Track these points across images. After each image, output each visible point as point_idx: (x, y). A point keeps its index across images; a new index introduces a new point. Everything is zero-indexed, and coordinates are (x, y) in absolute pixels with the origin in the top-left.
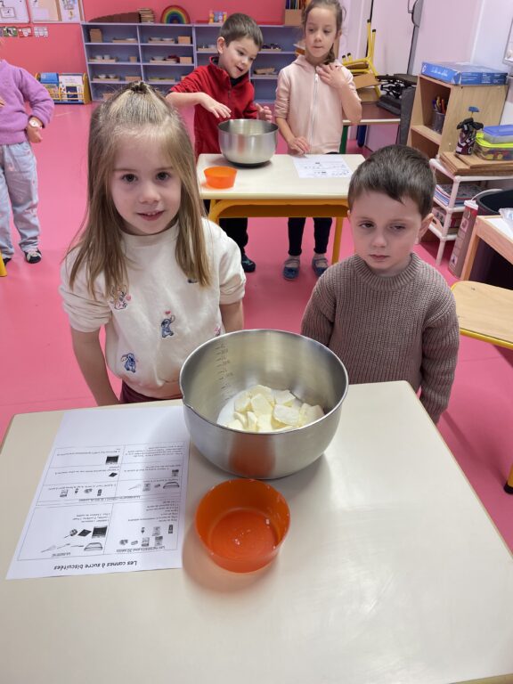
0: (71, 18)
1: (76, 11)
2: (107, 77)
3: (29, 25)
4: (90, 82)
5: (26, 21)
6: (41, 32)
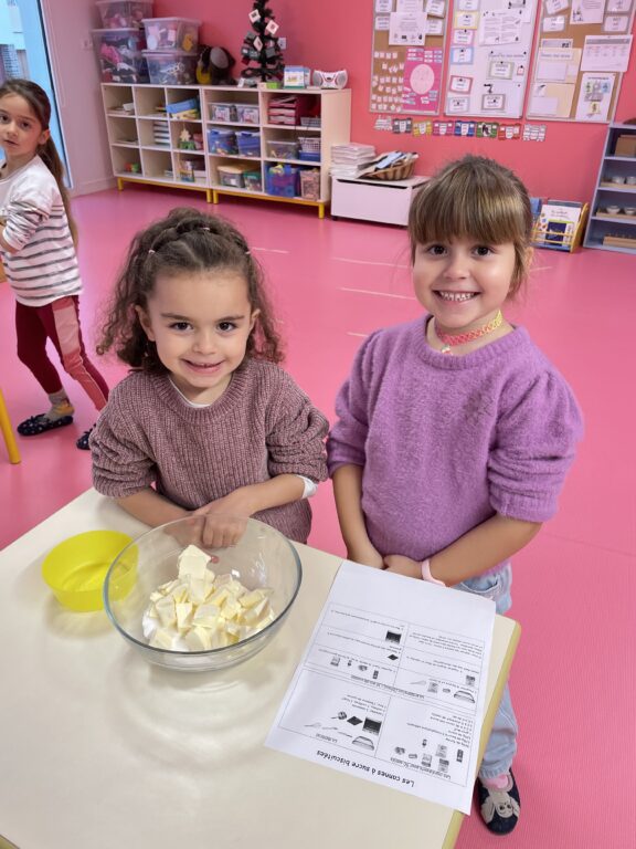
0: (591, 115)
1: (604, 106)
2: (622, 212)
4: (591, 217)
6: (533, 134)
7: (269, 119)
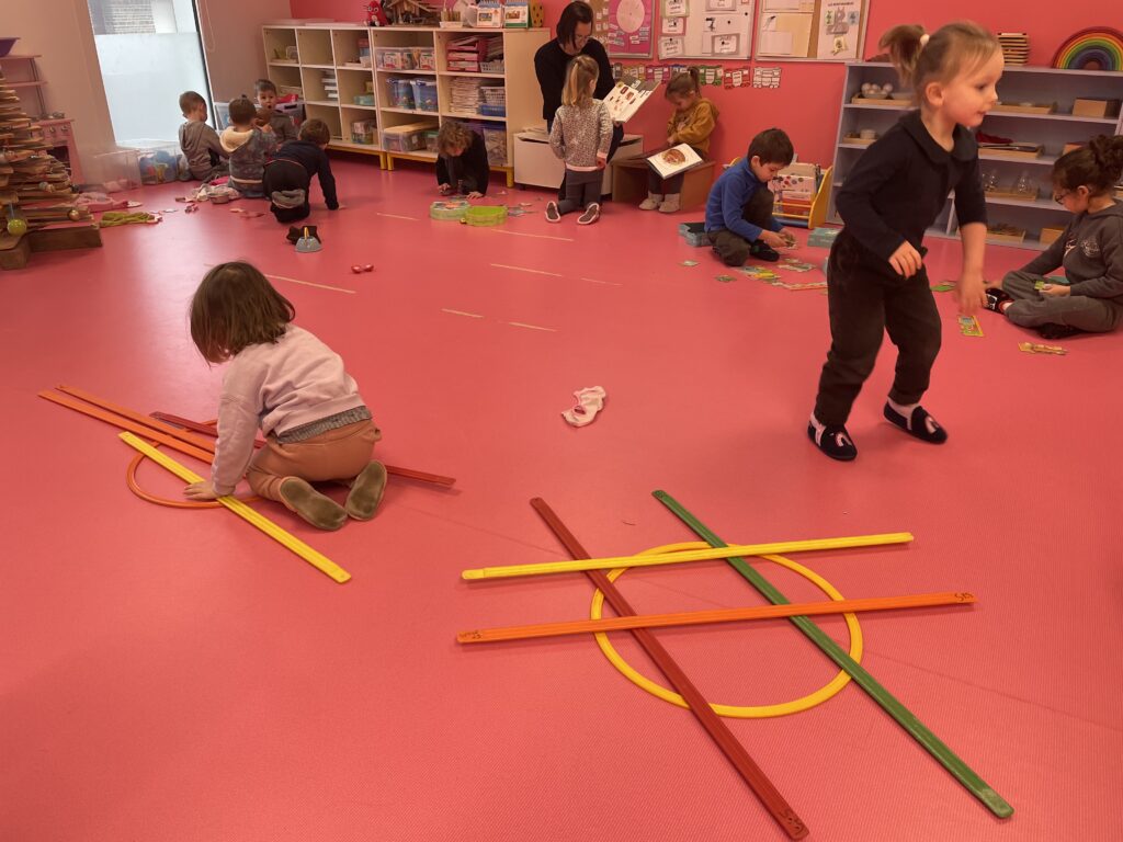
0: (835, 53)
1: (851, 39)
3: (750, 63)
5: (744, 55)
6: (764, 78)
7: (449, 65)
